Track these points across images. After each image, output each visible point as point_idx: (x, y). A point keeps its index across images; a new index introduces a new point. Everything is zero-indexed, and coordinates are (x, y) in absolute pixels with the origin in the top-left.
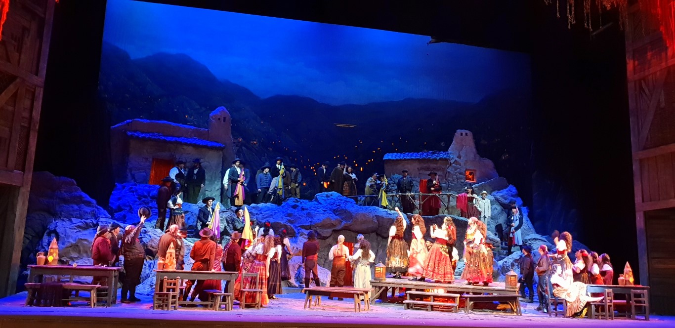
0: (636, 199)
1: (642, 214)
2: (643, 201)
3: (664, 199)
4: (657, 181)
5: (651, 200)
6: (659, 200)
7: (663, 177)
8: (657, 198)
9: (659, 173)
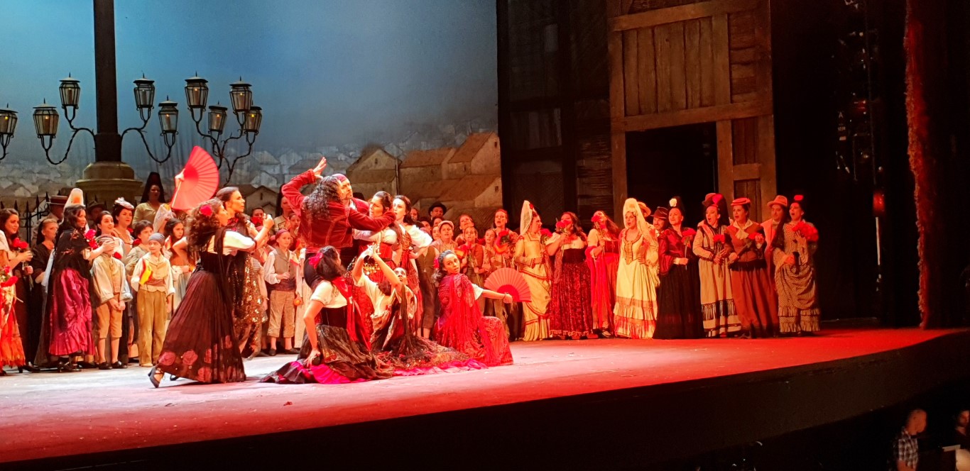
0: (613, 109)
1: (623, 137)
2: (626, 115)
3: (665, 111)
4: (653, 75)
5: (640, 113)
6: (657, 111)
7: (666, 69)
8: (653, 108)
9: (658, 60)
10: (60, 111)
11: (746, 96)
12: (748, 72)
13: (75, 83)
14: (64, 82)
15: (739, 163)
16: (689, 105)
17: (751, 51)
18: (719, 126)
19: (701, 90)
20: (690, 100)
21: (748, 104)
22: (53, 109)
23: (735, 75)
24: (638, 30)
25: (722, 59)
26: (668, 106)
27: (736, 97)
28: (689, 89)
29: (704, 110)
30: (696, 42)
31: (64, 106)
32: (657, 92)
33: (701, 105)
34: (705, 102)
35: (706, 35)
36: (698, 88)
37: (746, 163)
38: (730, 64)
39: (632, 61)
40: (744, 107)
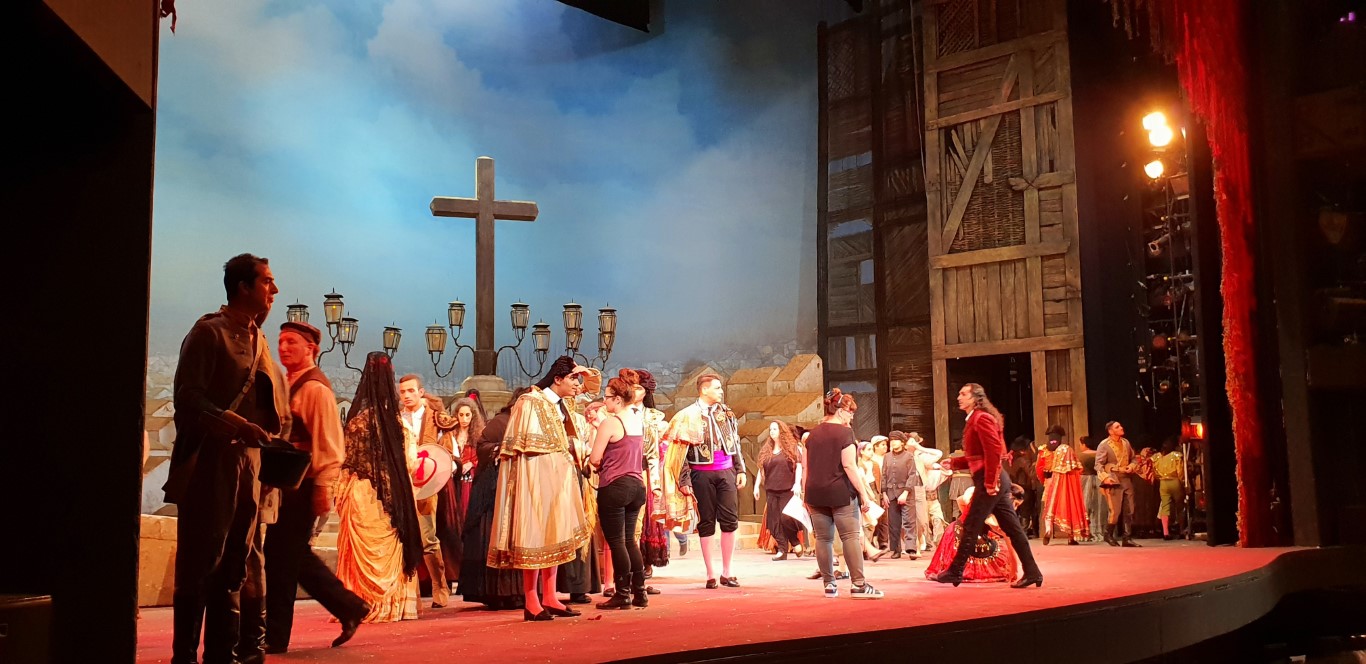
1: (944, 362)
2: (946, 343)
3: (983, 340)
4: (971, 307)
5: (959, 342)
6: (975, 341)
7: (983, 303)
8: (971, 337)
9: (976, 295)
10: (448, 330)
11: (1058, 330)
12: (1060, 308)
13: (461, 305)
14: (452, 305)
15: (1051, 390)
16: (1005, 336)
17: (1062, 290)
18: (1033, 356)
19: (1016, 325)
20: (1006, 331)
21: (1060, 337)
22: (442, 328)
23: (1046, 312)
24: (957, 268)
25: (1036, 296)
26: (986, 336)
27: (1049, 331)
28: (1005, 324)
29: (1019, 341)
30: (1011, 281)
31: (451, 325)
32: (975, 324)
33: (1016, 337)
34: (1020, 334)
35: (1021, 273)
36: (1014, 321)
37: (1059, 390)
38: (1044, 301)
39: (952, 295)
40: (1056, 339)
